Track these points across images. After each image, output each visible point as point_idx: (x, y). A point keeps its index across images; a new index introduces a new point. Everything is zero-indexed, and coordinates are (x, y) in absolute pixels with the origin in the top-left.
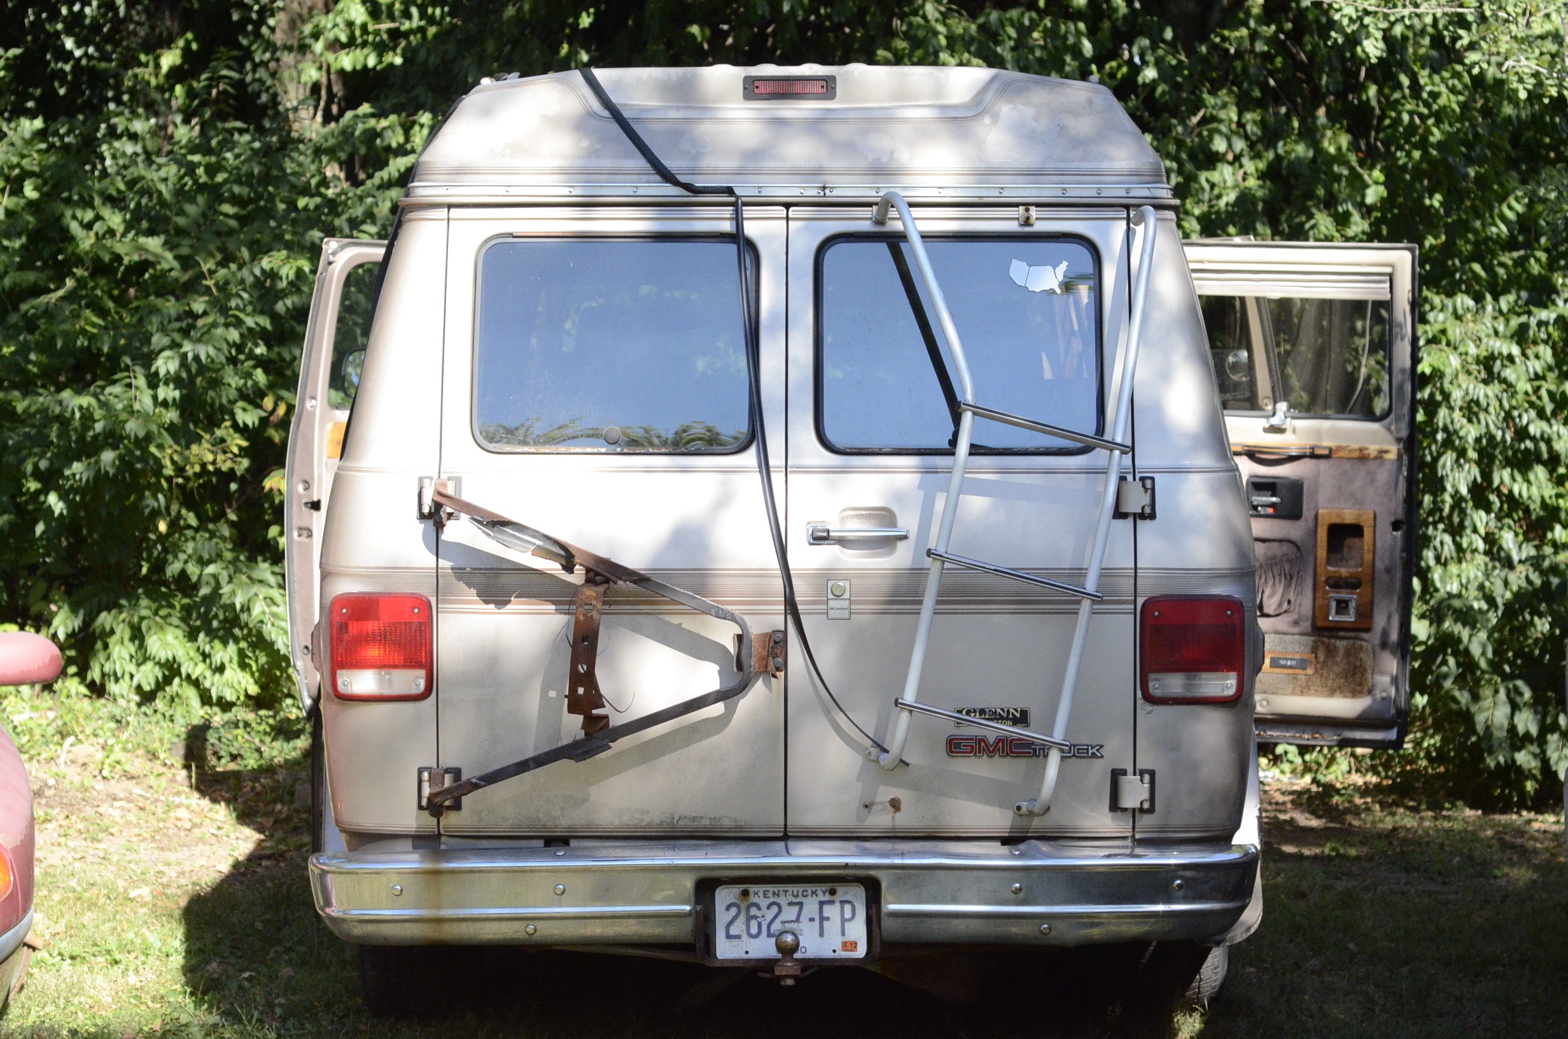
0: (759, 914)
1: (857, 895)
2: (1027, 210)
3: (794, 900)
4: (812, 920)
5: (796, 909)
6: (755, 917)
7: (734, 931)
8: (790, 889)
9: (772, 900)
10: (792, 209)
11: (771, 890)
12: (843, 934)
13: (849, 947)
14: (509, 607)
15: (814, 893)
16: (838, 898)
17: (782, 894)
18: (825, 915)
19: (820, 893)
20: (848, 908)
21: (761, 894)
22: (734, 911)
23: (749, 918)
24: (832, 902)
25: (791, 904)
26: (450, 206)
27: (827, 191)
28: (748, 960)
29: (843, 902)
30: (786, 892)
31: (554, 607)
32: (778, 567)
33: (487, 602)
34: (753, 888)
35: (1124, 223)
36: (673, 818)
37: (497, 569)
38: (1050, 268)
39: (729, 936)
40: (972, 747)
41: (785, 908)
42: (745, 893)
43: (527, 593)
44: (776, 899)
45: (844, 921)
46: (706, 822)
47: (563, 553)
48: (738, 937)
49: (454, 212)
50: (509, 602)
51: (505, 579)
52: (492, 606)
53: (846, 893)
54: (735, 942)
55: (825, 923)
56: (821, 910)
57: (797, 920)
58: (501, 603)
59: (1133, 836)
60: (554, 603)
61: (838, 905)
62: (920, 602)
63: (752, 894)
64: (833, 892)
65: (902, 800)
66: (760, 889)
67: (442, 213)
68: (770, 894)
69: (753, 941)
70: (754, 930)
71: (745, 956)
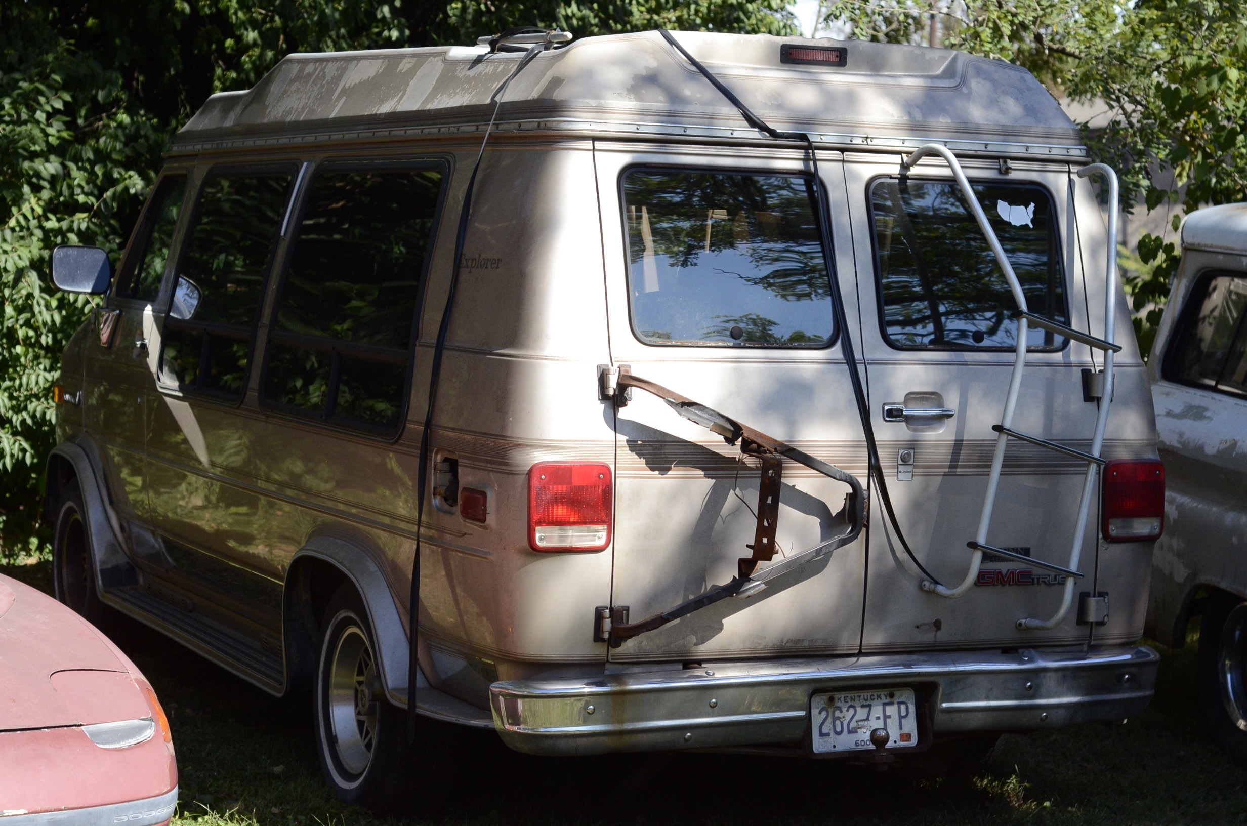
0: (841, 715)
1: (909, 697)
2: (1005, 162)
3: (865, 703)
4: (878, 718)
5: (866, 710)
6: (839, 718)
7: (825, 730)
8: (862, 695)
9: (850, 704)
10: (845, 153)
11: (849, 696)
12: (901, 728)
13: (905, 738)
14: (670, 472)
15: (879, 697)
16: (896, 700)
17: (857, 698)
18: (888, 714)
19: (883, 697)
20: (903, 707)
21: (842, 699)
22: (824, 714)
23: (835, 719)
24: (891, 704)
25: (863, 706)
26: (595, 139)
27: (869, 140)
28: (835, 753)
29: (899, 703)
30: (859, 697)
31: (703, 473)
32: (865, 439)
33: (653, 469)
34: (837, 695)
35: (1067, 175)
36: (783, 642)
37: (661, 441)
38: (1023, 207)
39: (822, 735)
40: (993, 578)
41: (859, 709)
42: (831, 700)
43: (683, 463)
44: (852, 703)
45: (901, 717)
46: (806, 644)
47: (732, 428)
48: (828, 735)
49: (599, 145)
50: (669, 469)
51: (668, 451)
52: (657, 472)
53: (901, 695)
54: (826, 739)
55: (888, 720)
56: (884, 710)
57: (867, 719)
58: (664, 470)
59: (1089, 643)
60: (703, 469)
61: (896, 706)
62: (990, 466)
63: (836, 700)
64: (892, 696)
65: (942, 620)
66: (842, 695)
67: (588, 144)
68: (848, 700)
69: (838, 737)
70: (838, 729)
71: (833, 749)
